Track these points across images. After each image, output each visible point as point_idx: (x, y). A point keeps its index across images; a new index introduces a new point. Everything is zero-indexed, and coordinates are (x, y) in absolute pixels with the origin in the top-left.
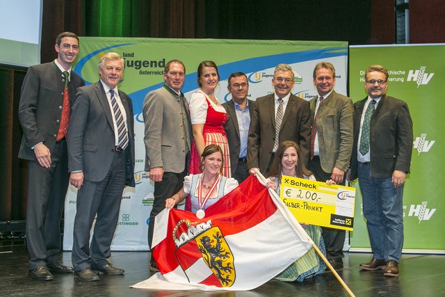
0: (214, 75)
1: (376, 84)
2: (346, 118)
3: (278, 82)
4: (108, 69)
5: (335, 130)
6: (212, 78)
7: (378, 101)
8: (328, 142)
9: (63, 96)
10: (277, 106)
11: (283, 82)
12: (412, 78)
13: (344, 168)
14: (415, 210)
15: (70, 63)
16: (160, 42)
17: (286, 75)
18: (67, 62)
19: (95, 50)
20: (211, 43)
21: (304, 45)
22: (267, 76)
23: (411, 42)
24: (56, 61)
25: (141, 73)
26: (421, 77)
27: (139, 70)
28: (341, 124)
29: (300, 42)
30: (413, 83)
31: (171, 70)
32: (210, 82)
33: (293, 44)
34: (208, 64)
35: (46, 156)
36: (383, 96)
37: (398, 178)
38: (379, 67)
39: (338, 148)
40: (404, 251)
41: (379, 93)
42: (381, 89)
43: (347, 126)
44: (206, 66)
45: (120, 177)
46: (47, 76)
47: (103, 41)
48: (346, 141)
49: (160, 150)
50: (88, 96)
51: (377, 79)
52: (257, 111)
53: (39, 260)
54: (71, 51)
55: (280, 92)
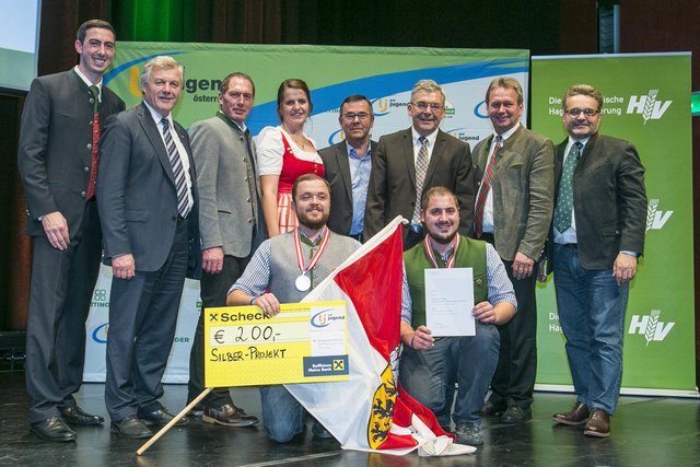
0: (302, 101)
1: (582, 116)
2: (542, 171)
3: (419, 110)
4: (157, 83)
5: (521, 190)
6: (298, 106)
7: (584, 143)
8: (510, 209)
9: (92, 126)
10: (417, 149)
11: (428, 110)
12: (636, 109)
13: (534, 253)
14: (639, 325)
15: (100, 73)
16: (226, 50)
17: (432, 97)
18: (95, 71)
19: (124, 63)
20: (308, 51)
21: (458, 54)
22: (397, 105)
23: (622, 51)
24: (76, 69)
25: (196, 99)
26: (649, 107)
27: (193, 95)
28: (532, 179)
29: (451, 50)
30: (637, 117)
31: (231, 90)
32: (295, 113)
33: (440, 54)
34: (293, 83)
35: (61, 230)
36: (593, 136)
37: (623, 270)
38: (587, 87)
39: (525, 220)
40: (623, 391)
41: (586, 130)
42: (589, 124)
43: (541, 184)
44: (290, 86)
45: (181, 264)
46: (64, 94)
47: (137, 48)
48: (537, 208)
49: (216, 219)
50: (129, 129)
51: (582, 108)
52: (384, 158)
53: (50, 404)
54: (103, 52)
55: (422, 126)
